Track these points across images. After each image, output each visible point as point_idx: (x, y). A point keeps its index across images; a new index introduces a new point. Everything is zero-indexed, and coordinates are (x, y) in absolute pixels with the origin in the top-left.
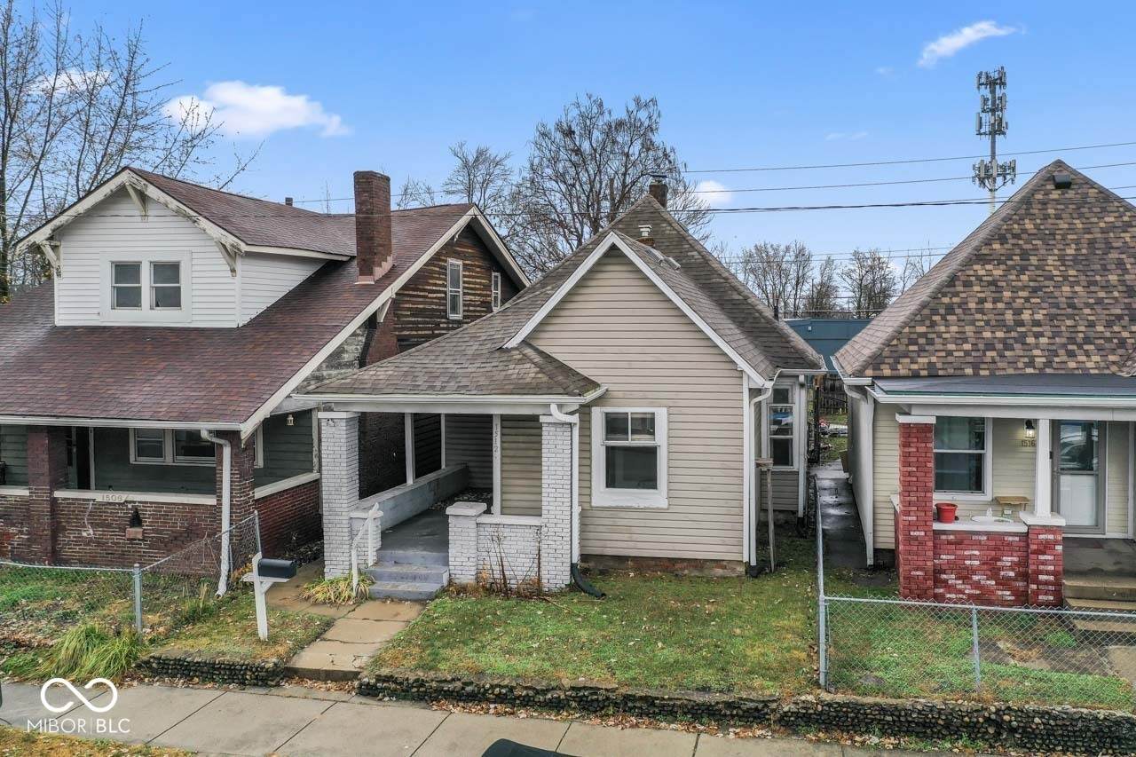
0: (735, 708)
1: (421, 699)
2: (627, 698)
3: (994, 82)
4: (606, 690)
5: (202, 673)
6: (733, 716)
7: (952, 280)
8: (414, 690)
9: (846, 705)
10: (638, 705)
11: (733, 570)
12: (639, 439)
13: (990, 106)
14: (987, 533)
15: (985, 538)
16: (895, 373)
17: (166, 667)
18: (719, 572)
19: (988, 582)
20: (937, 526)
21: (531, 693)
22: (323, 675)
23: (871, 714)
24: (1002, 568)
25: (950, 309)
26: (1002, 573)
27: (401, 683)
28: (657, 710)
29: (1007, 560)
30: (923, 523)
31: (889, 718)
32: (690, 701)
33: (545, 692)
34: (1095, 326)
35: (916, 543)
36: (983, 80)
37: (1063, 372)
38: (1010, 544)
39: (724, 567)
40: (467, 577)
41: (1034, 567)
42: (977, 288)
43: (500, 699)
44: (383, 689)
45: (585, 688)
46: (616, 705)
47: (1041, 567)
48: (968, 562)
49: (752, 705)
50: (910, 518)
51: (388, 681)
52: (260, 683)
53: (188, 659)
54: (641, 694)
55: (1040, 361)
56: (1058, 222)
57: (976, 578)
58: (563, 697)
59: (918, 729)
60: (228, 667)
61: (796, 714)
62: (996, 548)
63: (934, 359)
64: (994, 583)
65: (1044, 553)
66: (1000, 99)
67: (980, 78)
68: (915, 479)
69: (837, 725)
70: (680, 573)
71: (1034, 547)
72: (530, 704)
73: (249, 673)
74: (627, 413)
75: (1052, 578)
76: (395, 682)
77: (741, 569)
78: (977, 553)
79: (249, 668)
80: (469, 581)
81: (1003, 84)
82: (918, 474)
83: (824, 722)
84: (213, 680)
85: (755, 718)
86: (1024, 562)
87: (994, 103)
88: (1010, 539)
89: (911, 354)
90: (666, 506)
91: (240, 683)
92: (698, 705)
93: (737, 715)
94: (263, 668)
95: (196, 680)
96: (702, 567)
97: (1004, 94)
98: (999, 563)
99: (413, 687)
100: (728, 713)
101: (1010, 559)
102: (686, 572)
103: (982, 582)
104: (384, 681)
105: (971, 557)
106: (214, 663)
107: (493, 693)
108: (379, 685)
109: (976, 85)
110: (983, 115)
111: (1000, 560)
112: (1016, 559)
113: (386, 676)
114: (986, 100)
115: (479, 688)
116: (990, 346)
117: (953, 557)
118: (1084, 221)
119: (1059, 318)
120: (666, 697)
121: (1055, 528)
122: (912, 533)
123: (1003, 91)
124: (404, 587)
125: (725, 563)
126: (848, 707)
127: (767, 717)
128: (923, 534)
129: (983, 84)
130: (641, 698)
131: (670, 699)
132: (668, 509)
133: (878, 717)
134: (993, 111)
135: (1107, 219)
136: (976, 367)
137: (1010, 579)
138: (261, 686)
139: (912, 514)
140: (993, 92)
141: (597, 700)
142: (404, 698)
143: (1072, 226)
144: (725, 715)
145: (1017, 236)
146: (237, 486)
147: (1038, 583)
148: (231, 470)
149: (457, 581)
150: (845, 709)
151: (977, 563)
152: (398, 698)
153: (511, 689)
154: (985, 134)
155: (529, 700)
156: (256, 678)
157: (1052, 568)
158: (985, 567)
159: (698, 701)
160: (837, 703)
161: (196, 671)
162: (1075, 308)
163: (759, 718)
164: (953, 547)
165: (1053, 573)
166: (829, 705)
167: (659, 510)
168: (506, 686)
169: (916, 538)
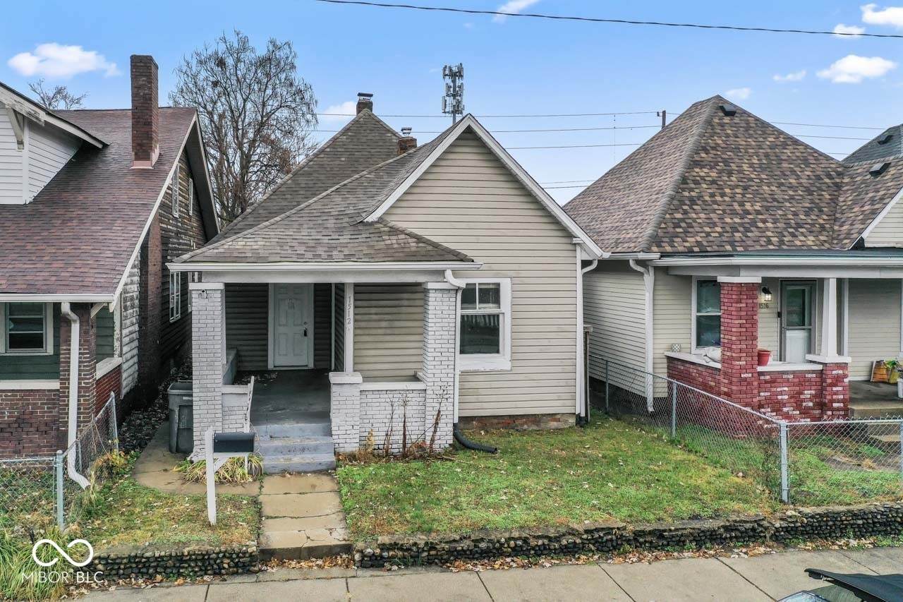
0: (732, 530)
1: (431, 564)
2: (638, 534)
3: (455, 74)
4: (618, 529)
5: (166, 568)
6: (731, 538)
7: (684, 180)
8: (425, 554)
9: (826, 515)
10: (649, 539)
11: (566, 421)
12: (484, 308)
13: (452, 92)
14: (794, 372)
15: (792, 376)
16: (675, 249)
17: (116, 567)
18: (554, 424)
19: (795, 412)
20: (760, 369)
21: (546, 542)
22: (305, 554)
23: (847, 520)
24: (803, 401)
25: (692, 201)
26: (804, 404)
27: (408, 550)
28: (665, 543)
29: (808, 393)
30: (750, 367)
31: (860, 522)
32: (694, 529)
33: (557, 539)
34: (798, 215)
35: (746, 383)
36: (447, 72)
37: (794, 248)
38: (809, 380)
39: (559, 420)
40: (352, 446)
41: (828, 397)
42: (705, 186)
43: (516, 552)
44: (390, 559)
45: (597, 530)
46: (628, 541)
47: (835, 397)
48: (779, 397)
49: (748, 526)
50: (741, 363)
51: (393, 549)
52: (240, 571)
53: (148, 554)
54: (648, 529)
55: (775, 240)
56: (737, 139)
57: (785, 409)
58: (578, 541)
59: (881, 528)
60: (200, 557)
61: (787, 530)
62: (800, 384)
63: (699, 239)
64: (798, 412)
65: (836, 386)
66: (460, 87)
67: (445, 70)
68: (744, 330)
69: (818, 534)
70: (519, 428)
71: (829, 381)
72: (545, 552)
73: (226, 561)
74: (475, 284)
75: (842, 405)
76: (401, 549)
77: (572, 421)
78: (786, 389)
79: (228, 555)
80: (354, 450)
81: (461, 76)
82: (747, 326)
83: (807, 533)
84: (180, 575)
85: (749, 537)
86: (820, 394)
87: (454, 90)
88: (810, 376)
89: (680, 235)
90: (510, 368)
91: (215, 574)
92: (703, 532)
93: (736, 537)
94: (244, 553)
95: (159, 577)
96: (539, 421)
97: (462, 84)
98: (802, 397)
99: (423, 551)
100: (728, 536)
101: (809, 392)
102: (525, 427)
103: (790, 413)
104: (388, 550)
105: (781, 393)
106: (183, 555)
107: (509, 547)
108: (385, 554)
109: (442, 76)
110: (447, 98)
111: (802, 394)
112: (813, 392)
113: (391, 544)
114: (450, 87)
115: (494, 544)
116: (734, 229)
117: (769, 394)
118: (755, 140)
119: (771, 208)
120: (673, 528)
121: (843, 365)
122: (742, 376)
123: (461, 81)
124: (297, 459)
125: (558, 416)
126: (828, 516)
127: (762, 534)
128: (750, 375)
129: (447, 75)
130: (650, 533)
131: (676, 530)
132: (511, 370)
133: (852, 522)
134: (454, 96)
135: (770, 139)
136: (732, 243)
137: (810, 408)
138: (242, 574)
139: (743, 359)
140: (454, 82)
141: (611, 540)
142: (415, 564)
143: (748, 143)
144: (726, 538)
145: (713, 148)
146: (87, 366)
147: (833, 410)
148: (80, 349)
149: (342, 450)
150: (825, 519)
151: (786, 397)
152: (406, 565)
153: (525, 540)
154: (448, 112)
155: (545, 549)
156: (236, 565)
157: (841, 397)
158: (792, 400)
159: (703, 529)
160: (818, 514)
161: (156, 567)
162: (778, 202)
163: (754, 536)
164: (769, 385)
165: (843, 401)
166: (812, 517)
167: (502, 372)
168: (520, 538)
169: (745, 379)
